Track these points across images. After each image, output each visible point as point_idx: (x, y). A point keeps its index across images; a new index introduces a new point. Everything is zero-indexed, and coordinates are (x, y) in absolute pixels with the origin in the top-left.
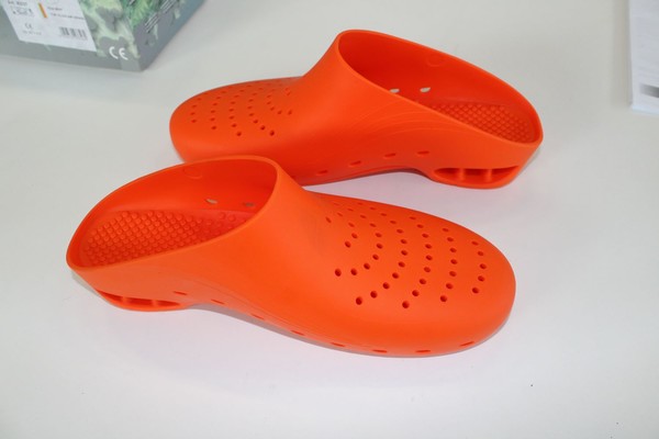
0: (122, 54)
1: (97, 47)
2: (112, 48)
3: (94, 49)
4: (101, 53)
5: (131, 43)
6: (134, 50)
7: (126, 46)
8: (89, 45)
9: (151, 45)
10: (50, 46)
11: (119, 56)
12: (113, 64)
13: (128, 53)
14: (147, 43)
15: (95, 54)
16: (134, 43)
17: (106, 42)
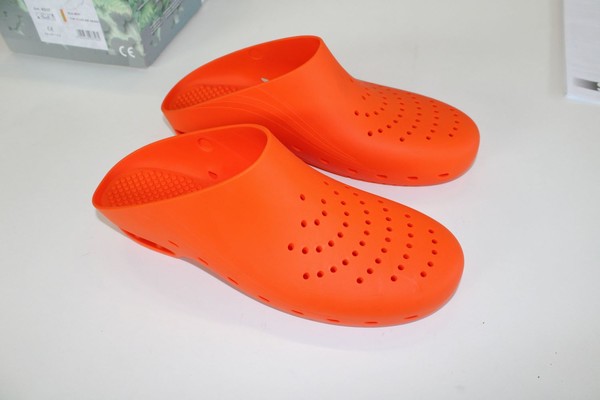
0: (130, 53)
1: (109, 47)
2: (121, 48)
3: (107, 49)
4: (112, 52)
5: (138, 43)
6: (140, 49)
7: (134, 46)
8: (102, 44)
9: (155, 45)
10: (69, 46)
11: (127, 54)
12: (121, 61)
13: (135, 52)
14: (151, 43)
15: (107, 53)
16: (142, 43)
17: (117, 42)
